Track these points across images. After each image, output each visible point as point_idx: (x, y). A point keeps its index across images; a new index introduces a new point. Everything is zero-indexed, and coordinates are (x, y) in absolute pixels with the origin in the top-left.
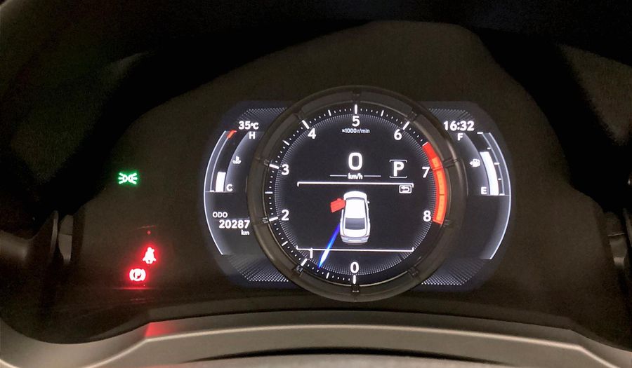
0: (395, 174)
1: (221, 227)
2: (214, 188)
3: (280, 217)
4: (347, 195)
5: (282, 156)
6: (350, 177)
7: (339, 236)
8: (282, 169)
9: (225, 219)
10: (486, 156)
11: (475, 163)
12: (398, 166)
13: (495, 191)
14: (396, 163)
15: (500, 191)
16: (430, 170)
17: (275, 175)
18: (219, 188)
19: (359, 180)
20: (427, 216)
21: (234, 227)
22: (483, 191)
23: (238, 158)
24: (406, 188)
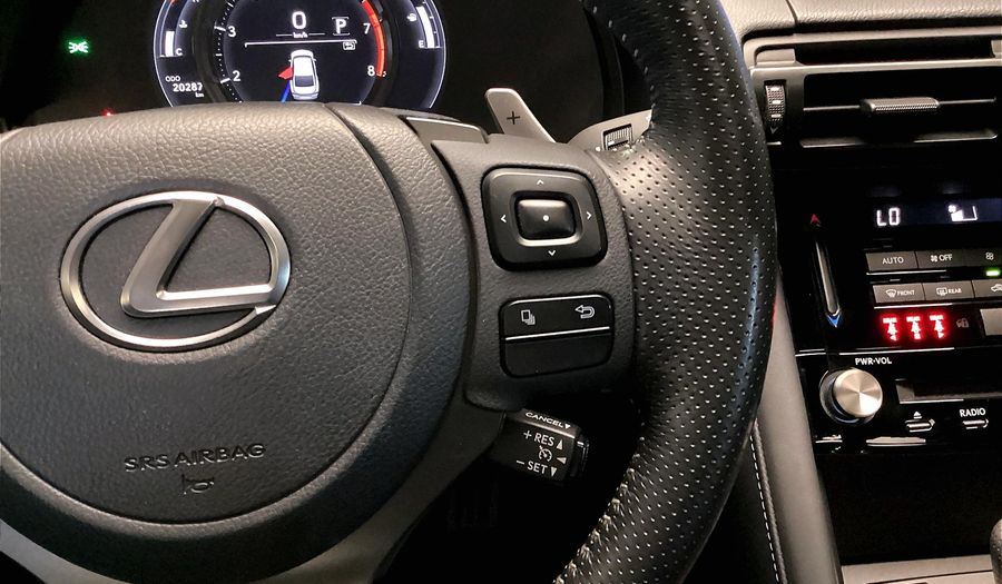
0: (338, 31)
1: (175, 90)
2: (163, 53)
3: (232, 78)
4: (294, 54)
5: (227, 17)
6: (296, 36)
7: (290, 93)
8: (228, 31)
9: (178, 83)
10: (421, 10)
11: (412, 18)
12: (340, 23)
13: (431, 45)
14: (338, 21)
15: (436, 44)
16: (371, 26)
17: (222, 37)
18: (169, 53)
19: (304, 39)
20: (371, 70)
21: (188, 90)
22: (421, 44)
23: (184, 22)
24: (350, 45)
